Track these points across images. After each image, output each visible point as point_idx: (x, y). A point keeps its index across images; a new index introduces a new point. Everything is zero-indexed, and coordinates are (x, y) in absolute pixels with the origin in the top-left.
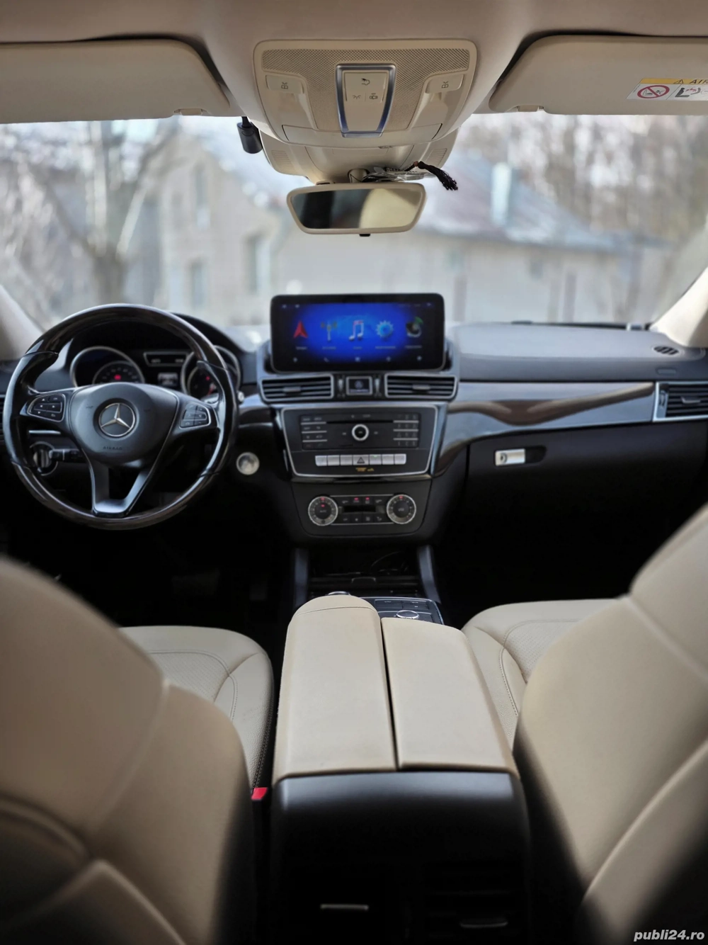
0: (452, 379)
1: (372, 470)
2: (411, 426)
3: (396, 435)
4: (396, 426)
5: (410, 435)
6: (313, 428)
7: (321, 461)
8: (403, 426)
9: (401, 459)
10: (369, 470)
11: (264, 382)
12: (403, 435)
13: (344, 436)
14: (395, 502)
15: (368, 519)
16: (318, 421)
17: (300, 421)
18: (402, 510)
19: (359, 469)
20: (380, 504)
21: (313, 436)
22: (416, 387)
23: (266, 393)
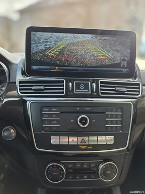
0: (138, 85)
1: (91, 147)
2: (117, 116)
3: (107, 122)
4: (107, 116)
5: (117, 122)
6: (50, 116)
7: (54, 140)
8: (112, 116)
9: (110, 139)
10: (88, 148)
11: (20, 82)
12: (112, 122)
13: (72, 123)
14: (104, 167)
15: (85, 177)
16: (54, 111)
17: (41, 110)
18: (108, 172)
19: (82, 147)
20: (94, 167)
21: (50, 122)
22: (118, 89)
23: (20, 90)
